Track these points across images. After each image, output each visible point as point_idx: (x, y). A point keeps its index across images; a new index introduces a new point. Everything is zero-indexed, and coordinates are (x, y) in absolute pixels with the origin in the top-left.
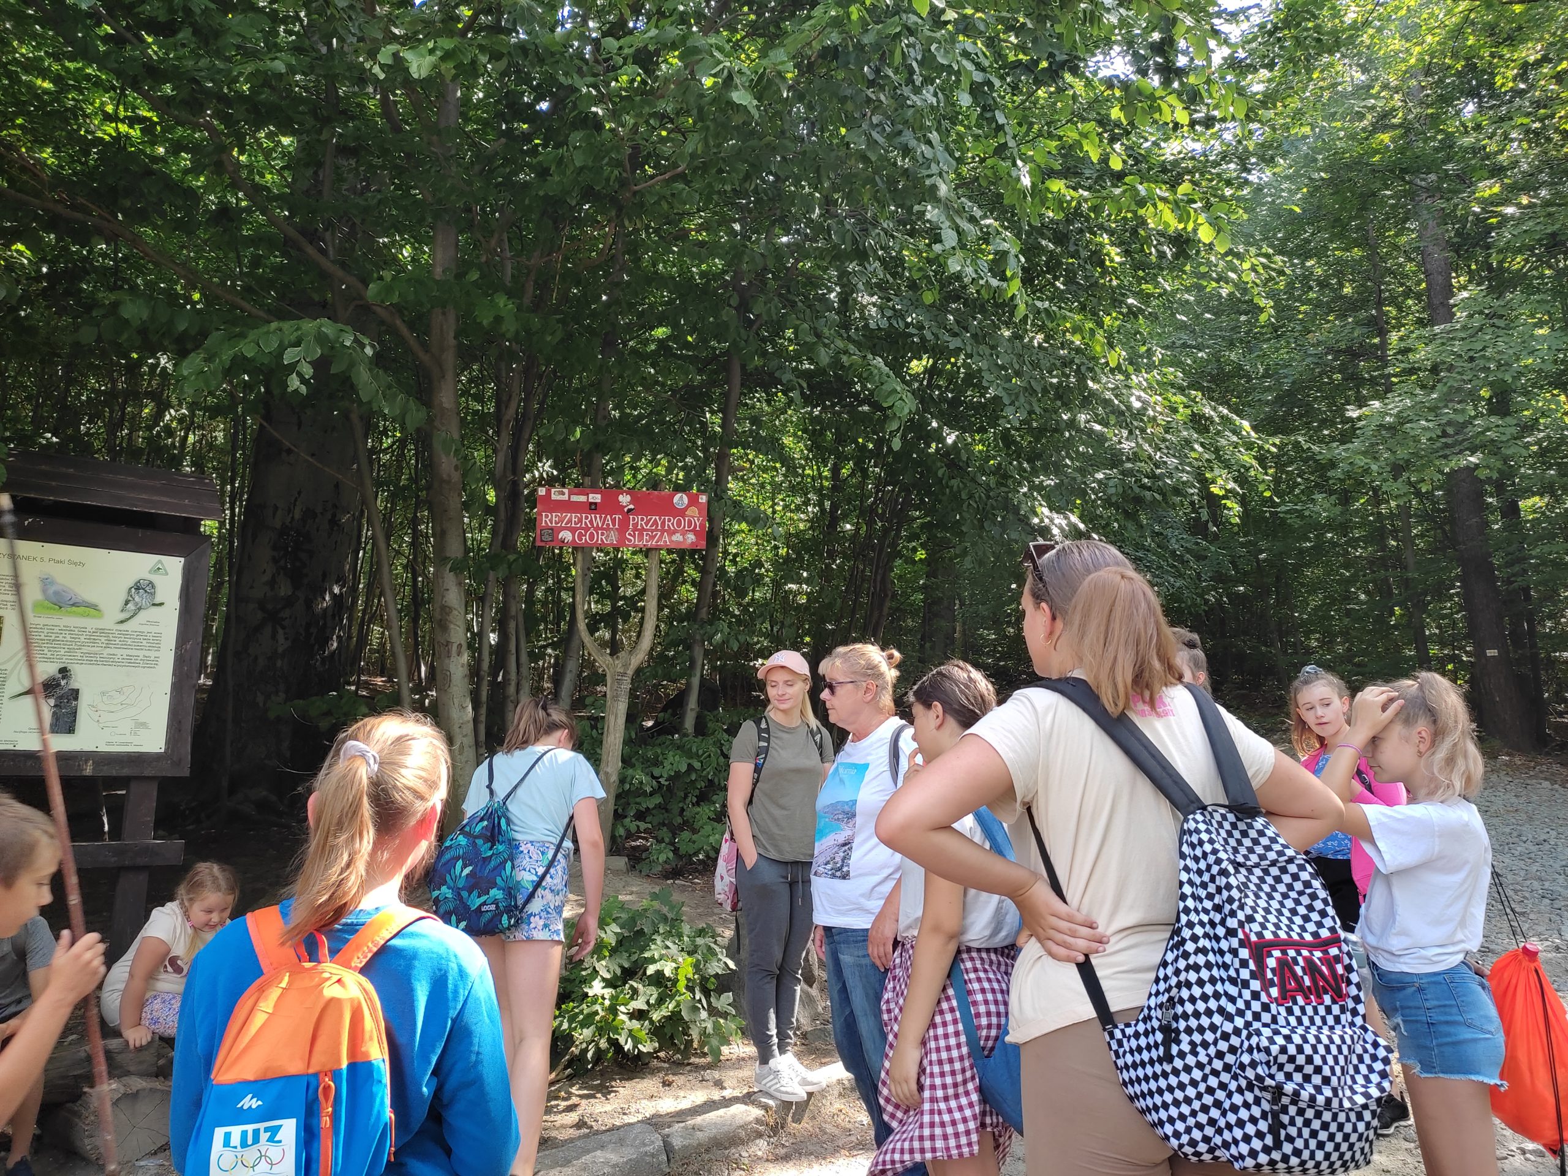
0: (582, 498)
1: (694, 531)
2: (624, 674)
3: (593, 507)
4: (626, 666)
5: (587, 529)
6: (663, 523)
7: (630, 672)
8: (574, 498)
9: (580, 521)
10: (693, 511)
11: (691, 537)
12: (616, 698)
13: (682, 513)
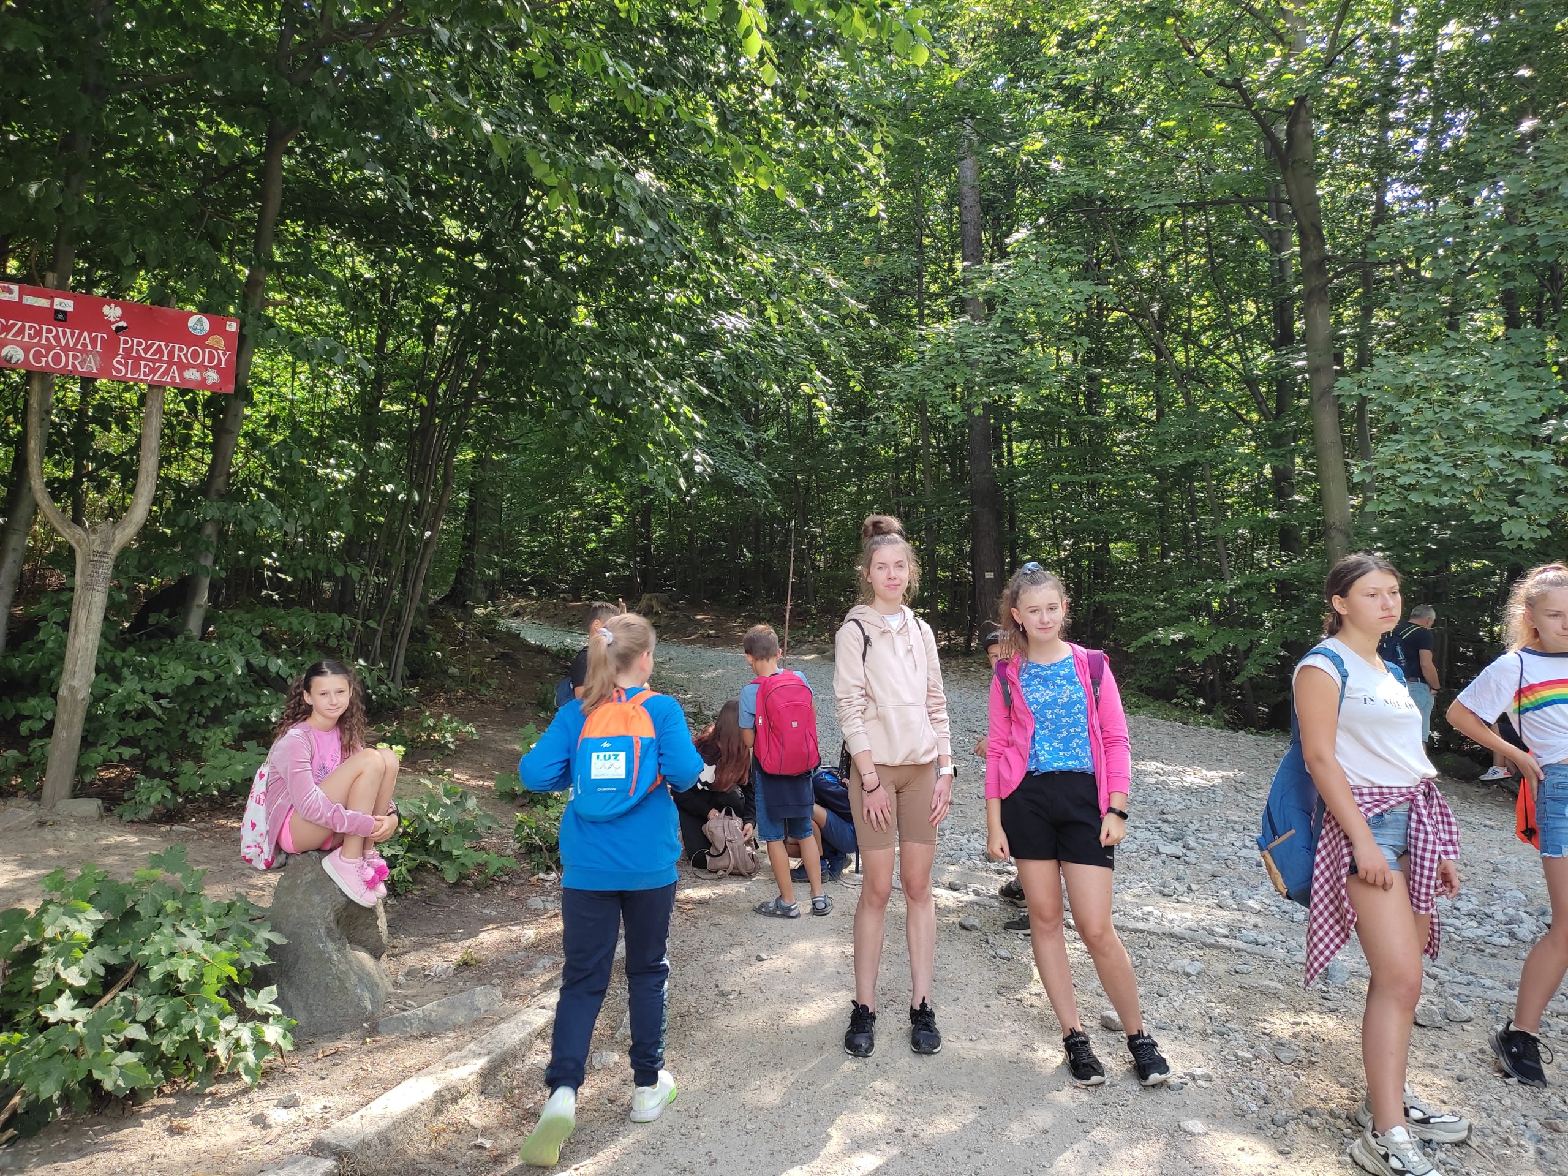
0: (43, 303)
1: (217, 368)
2: (104, 554)
3: (60, 318)
4: (107, 543)
5: (49, 348)
6: (171, 353)
7: (113, 552)
8: (29, 300)
9: (39, 333)
10: (217, 341)
11: (213, 377)
12: (89, 586)
13: (201, 341)
